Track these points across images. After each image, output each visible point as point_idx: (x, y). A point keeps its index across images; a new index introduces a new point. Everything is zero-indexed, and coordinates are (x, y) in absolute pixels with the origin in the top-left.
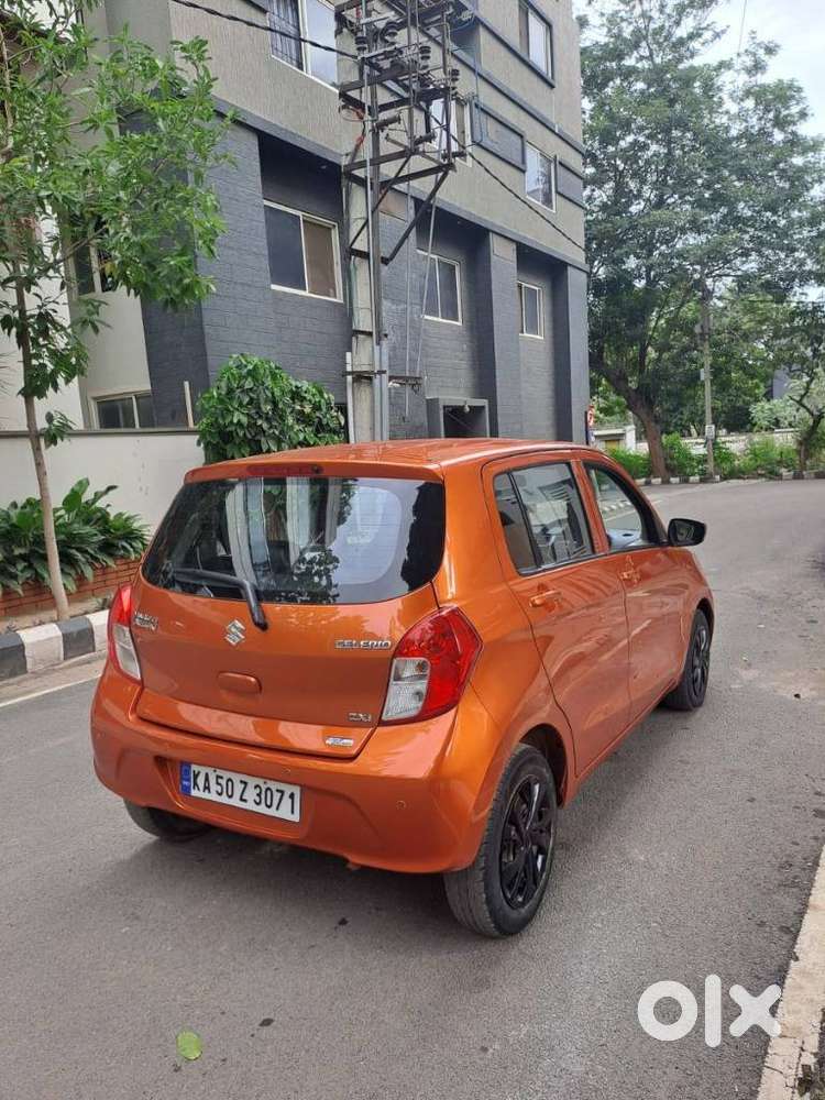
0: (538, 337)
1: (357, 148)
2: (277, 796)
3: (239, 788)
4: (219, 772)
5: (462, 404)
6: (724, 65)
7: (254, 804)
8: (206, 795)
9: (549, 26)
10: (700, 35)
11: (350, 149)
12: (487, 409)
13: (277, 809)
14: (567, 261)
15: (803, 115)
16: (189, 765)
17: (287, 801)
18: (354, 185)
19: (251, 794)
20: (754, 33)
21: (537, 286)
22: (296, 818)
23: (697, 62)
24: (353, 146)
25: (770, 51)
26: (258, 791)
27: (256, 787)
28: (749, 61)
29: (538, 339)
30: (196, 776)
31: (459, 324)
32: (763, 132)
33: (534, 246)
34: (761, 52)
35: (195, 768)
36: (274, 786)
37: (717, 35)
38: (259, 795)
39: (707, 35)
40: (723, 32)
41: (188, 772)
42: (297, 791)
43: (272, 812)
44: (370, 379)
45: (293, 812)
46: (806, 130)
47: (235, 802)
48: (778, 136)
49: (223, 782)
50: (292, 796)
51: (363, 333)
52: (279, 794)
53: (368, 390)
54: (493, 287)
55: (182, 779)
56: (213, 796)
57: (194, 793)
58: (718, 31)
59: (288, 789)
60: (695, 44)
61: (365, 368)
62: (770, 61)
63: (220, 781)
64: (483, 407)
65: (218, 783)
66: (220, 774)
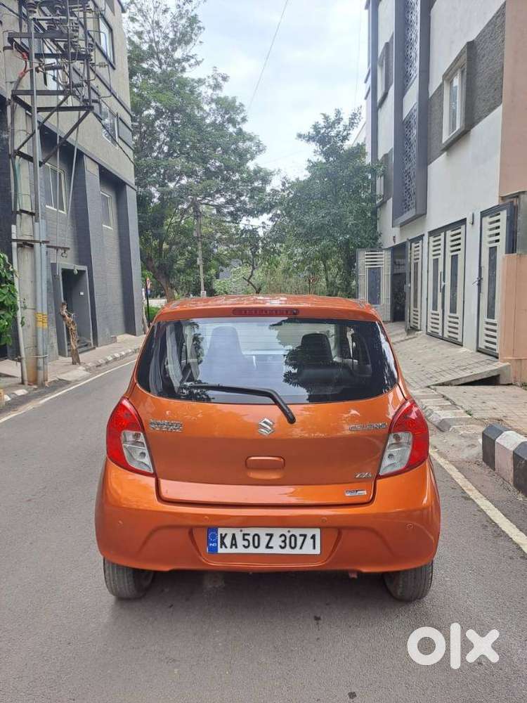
0: (110, 228)
1: (20, 79)
2: (300, 540)
3: (264, 540)
4: (246, 531)
5: (72, 268)
6: (200, 82)
7: (279, 548)
8: (234, 550)
9: (111, 30)
10: (188, 60)
11: (15, 78)
12: (87, 272)
13: (301, 548)
14: (126, 181)
15: (244, 120)
16: (215, 529)
17: (309, 541)
18: (18, 105)
19: (277, 542)
20: (215, 67)
21: (109, 194)
22: (318, 551)
23: (185, 75)
24: (17, 78)
25: (225, 79)
26: (283, 538)
27: (281, 536)
28: (212, 82)
29: (111, 228)
30: (223, 538)
31: (64, 213)
32: (222, 125)
33: (109, 169)
34: (220, 79)
35: (221, 531)
36: (297, 532)
37: (198, 63)
38: (284, 541)
39: (192, 61)
40: (201, 62)
41: (215, 536)
42: (317, 532)
43: (297, 551)
44: (32, 246)
45: (314, 548)
46: (246, 128)
47: (262, 550)
48: (231, 129)
49: (250, 538)
50: (313, 537)
51: (26, 212)
52: (303, 538)
53: (29, 253)
54: (87, 192)
55: (209, 542)
56: (240, 550)
57: (221, 551)
58: (198, 60)
59: (310, 532)
60: (185, 64)
61: (27, 238)
62: (225, 85)
63: (246, 537)
64: (84, 271)
65: (244, 539)
66: (245, 532)
